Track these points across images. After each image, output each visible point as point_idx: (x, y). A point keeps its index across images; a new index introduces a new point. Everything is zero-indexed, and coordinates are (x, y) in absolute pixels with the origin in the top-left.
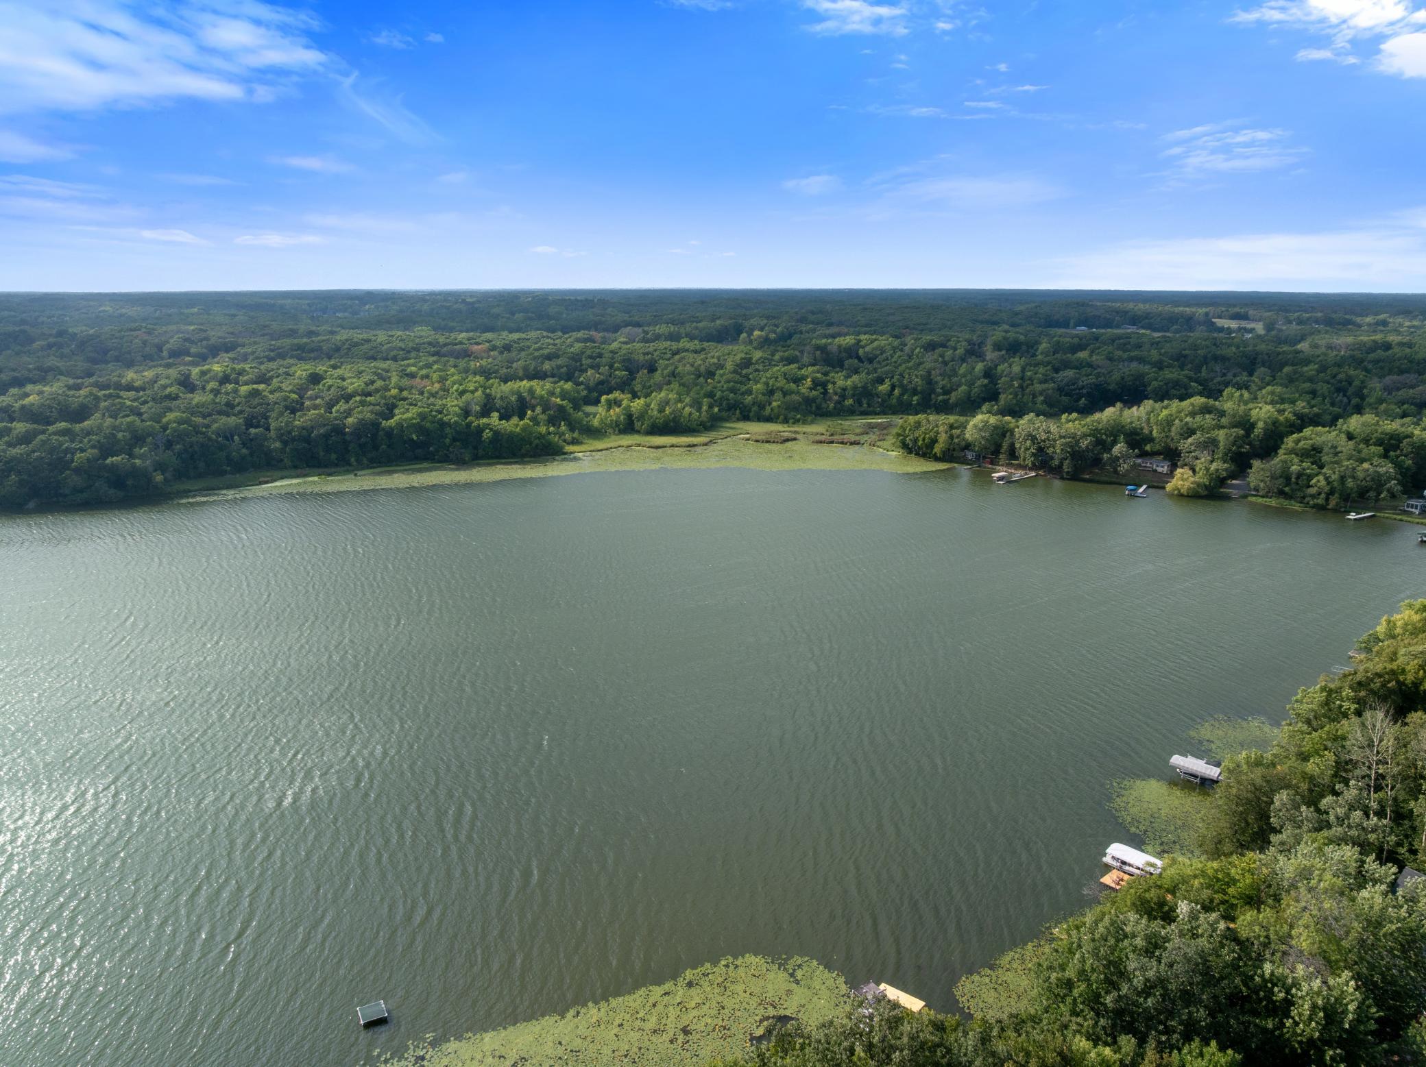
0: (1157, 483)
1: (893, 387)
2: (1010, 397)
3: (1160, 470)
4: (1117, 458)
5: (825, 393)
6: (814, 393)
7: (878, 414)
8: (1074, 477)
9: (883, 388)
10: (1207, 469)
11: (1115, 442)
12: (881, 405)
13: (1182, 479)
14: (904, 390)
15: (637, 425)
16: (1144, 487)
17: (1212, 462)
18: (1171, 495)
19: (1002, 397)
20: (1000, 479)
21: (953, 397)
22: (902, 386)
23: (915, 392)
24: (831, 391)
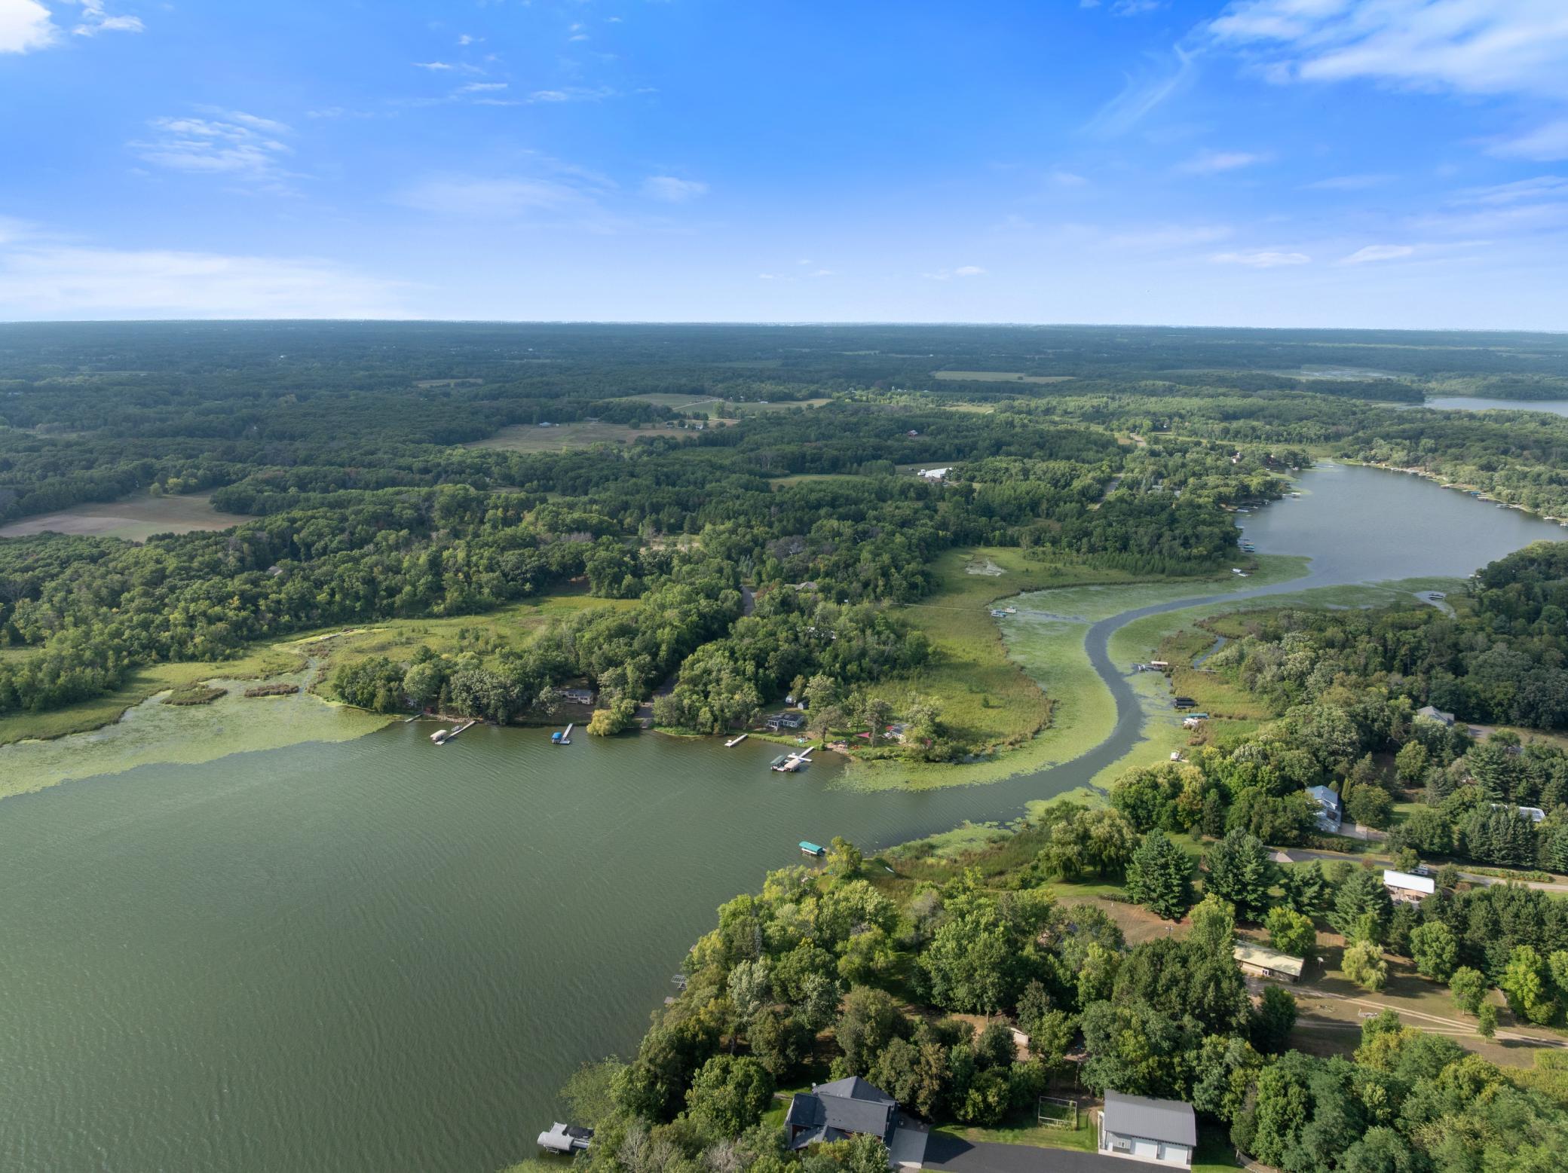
0: (583, 721)
1: (332, 594)
2: (456, 594)
3: (584, 701)
4: (543, 703)
5: (257, 611)
6: (243, 614)
7: (320, 627)
8: (510, 722)
9: (322, 597)
10: (619, 707)
11: (541, 687)
12: (322, 616)
13: (600, 720)
14: (346, 596)
15: (25, 701)
16: (570, 726)
17: (623, 699)
18: (591, 736)
19: (448, 595)
20: (440, 739)
21: (398, 599)
22: (342, 589)
23: (357, 598)
24: (263, 608)
